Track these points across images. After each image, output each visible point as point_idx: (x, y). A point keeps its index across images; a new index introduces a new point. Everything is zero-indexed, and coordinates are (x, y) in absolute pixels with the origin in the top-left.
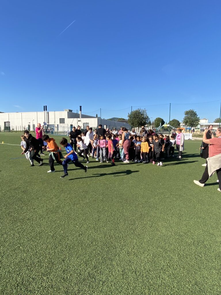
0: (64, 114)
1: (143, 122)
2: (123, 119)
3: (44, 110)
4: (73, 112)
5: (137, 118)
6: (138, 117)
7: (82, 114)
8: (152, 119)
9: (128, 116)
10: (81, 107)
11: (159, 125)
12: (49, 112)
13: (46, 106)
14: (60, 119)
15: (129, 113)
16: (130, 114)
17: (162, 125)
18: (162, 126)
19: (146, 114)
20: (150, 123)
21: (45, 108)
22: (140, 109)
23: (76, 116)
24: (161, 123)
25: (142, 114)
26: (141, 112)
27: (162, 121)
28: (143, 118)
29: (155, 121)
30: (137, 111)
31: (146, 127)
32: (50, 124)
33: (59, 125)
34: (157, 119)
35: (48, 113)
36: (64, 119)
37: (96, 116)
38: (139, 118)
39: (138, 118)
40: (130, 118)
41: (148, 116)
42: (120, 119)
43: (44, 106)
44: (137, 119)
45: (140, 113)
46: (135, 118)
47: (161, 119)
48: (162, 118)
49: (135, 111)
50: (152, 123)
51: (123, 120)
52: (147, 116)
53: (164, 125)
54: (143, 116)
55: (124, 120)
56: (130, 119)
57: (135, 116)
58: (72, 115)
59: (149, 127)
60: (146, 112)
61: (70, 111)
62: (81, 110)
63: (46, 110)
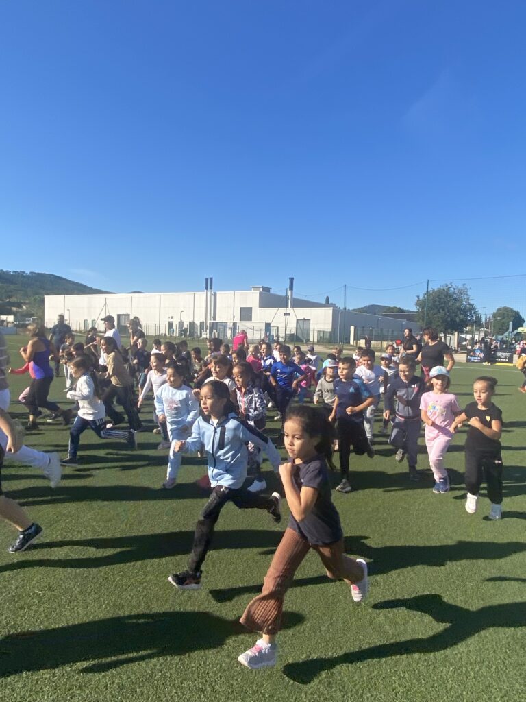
1: (457, 320)
2: (400, 310)
3: (207, 288)
4: (271, 292)
5: (441, 308)
6: (443, 305)
7: (294, 296)
8: (486, 308)
9: (417, 304)
10: (292, 280)
11: (508, 329)
12: (217, 293)
13: (211, 279)
14: (240, 308)
15: (418, 297)
16: (421, 298)
17: (515, 327)
18: (515, 332)
19: (468, 299)
20: (478, 323)
21: (209, 284)
22: (449, 286)
24: (511, 323)
25: (455, 299)
26: (454, 293)
27: (516, 317)
28: (459, 309)
29: (495, 315)
30: (440, 291)
31: (467, 333)
32: (218, 321)
33: (238, 324)
34: (499, 310)
35: (215, 295)
36: (251, 309)
37: (325, 303)
38: (446, 310)
39: (443, 310)
40: (423, 308)
41: (472, 305)
42: (389, 309)
43: (207, 279)
44: (441, 311)
45: (448, 295)
46: (435, 311)
47: (512, 311)
48: (515, 309)
49: (436, 289)
50: (483, 320)
51: (399, 313)
52: (470, 304)
53: (520, 330)
54: (457, 304)
55: (403, 311)
56: (422, 312)
57: (437, 303)
58: (270, 299)
59: (477, 333)
60: (469, 293)
61: (266, 290)
62: (292, 288)
63: (211, 288)
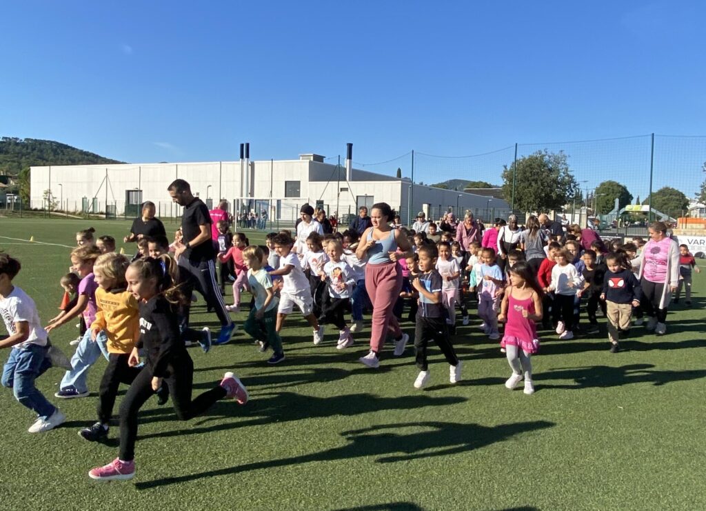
0: (300, 169)
1: (553, 195)
2: (486, 185)
3: (242, 157)
4: (325, 161)
5: (533, 180)
6: (536, 177)
7: (354, 167)
8: (588, 185)
9: (504, 176)
10: (350, 146)
11: (613, 207)
12: (255, 162)
13: (248, 145)
14: (286, 182)
15: (505, 167)
16: (508, 168)
17: (622, 205)
18: (623, 210)
19: (567, 169)
20: (578, 200)
21: (245, 151)
22: (543, 153)
23: (335, 174)
24: (617, 201)
25: (550, 170)
26: (549, 162)
27: (622, 194)
28: (555, 181)
29: (598, 191)
30: (532, 159)
31: (566, 212)
32: (256, 197)
33: (282, 202)
34: (603, 184)
35: (252, 165)
36: (299, 183)
37: (395, 175)
38: (539, 183)
39: (536, 183)
40: (511, 181)
41: (571, 177)
42: (474, 184)
43: (242, 145)
44: (533, 184)
45: (543, 165)
46: (527, 183)
47: (619, 186)
48: (622, 184)
49: (527, 158)
50: (584, 197)
51: (484, 189)
52: (568, 176)
53: (628, 208)
54: (553, 176)
55: (490, 186)
56: (510, 186)
57: (528, 174)
58: (322, 171)
59: (577, 212)
60: (567, 162)
61: (318, 158)
62: (350, 157)
63: (248, 157)
